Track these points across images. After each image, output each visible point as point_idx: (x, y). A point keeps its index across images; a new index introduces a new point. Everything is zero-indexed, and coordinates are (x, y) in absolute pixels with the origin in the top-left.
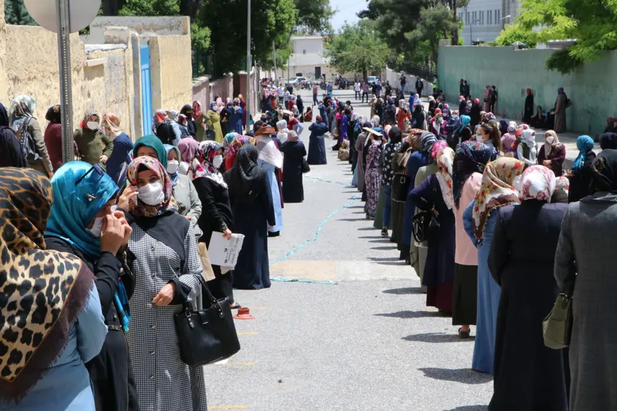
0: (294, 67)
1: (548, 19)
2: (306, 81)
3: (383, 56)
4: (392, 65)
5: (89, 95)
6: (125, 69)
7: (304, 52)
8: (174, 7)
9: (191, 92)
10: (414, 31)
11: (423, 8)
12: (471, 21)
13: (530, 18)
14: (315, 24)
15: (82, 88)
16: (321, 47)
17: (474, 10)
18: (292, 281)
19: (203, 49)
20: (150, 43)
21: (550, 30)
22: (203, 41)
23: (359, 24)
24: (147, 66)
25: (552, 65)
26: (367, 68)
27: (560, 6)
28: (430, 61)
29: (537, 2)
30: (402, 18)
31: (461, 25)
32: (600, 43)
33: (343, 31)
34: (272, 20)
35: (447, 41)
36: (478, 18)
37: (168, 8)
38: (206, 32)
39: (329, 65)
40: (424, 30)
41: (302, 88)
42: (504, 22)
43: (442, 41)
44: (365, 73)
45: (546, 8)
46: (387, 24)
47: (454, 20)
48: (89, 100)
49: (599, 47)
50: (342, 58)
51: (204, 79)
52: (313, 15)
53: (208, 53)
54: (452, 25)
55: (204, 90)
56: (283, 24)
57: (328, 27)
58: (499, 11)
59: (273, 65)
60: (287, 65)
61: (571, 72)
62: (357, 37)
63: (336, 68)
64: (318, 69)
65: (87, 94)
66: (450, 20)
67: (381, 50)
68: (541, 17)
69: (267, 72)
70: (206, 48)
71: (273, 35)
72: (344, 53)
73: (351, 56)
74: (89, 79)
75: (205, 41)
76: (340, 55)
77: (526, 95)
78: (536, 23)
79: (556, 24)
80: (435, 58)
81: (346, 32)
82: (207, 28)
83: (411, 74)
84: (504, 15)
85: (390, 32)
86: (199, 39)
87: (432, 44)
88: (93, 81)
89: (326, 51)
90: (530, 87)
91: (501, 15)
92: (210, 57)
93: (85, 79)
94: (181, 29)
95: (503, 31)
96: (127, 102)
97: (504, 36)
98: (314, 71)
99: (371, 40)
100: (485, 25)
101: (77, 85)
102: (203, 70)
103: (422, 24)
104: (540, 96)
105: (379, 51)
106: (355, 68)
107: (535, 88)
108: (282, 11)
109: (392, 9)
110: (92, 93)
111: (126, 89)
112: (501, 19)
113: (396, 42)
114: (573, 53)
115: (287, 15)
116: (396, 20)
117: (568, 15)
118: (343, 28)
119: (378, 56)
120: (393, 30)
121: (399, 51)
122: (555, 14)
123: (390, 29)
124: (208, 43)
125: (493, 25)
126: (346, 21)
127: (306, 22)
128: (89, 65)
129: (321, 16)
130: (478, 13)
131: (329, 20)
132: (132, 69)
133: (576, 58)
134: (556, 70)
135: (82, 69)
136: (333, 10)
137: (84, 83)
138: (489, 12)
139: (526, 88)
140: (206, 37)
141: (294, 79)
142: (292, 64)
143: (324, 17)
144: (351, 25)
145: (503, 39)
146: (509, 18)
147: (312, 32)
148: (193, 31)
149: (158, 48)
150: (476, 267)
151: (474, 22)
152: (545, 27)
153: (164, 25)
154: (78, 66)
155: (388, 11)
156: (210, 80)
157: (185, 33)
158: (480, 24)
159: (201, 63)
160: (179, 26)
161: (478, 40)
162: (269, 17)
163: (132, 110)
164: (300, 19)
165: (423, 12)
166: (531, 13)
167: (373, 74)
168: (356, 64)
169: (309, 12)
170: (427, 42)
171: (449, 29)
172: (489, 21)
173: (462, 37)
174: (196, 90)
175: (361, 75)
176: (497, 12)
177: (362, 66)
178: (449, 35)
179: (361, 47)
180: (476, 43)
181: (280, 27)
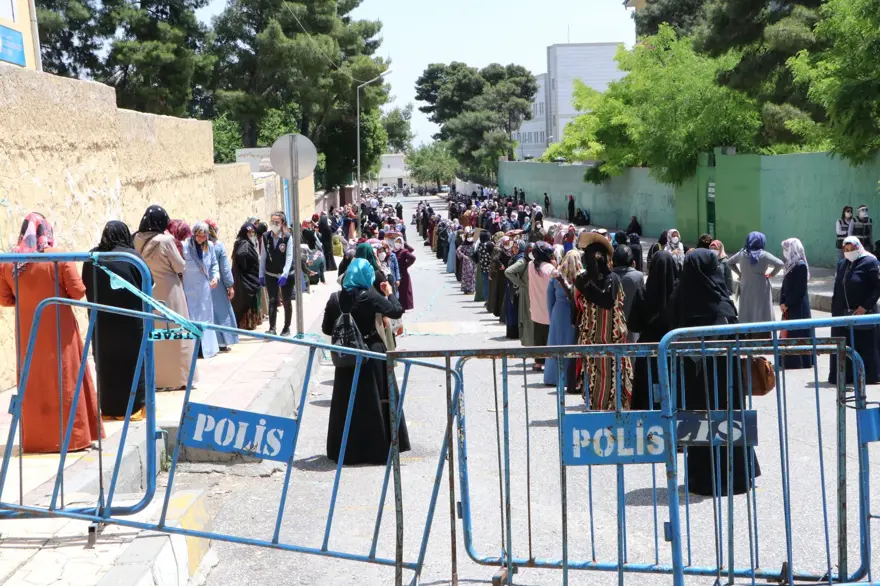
0: (382, 179)
1: (584, 144)
2: (391, 190)
3: (453, 169)
4: (461, 176)
6: (276, 190)
7: (389, 166)
9: (314, 203)
10: (479, 150)
12: (522, 140)
13: (570, 143)
14: (399, 145)
16: (403, 163)
18: (425, 335)
21: (586, 153)
22: (321, 165)
23: (433, 144)
24: (286, 186)
25: (588, 178)
26: (440, 179)
27: (592, 134)
28: (491, 173)
30: (469, 140)
31: (515, 144)
32: (622, 162)
33: (420, 150)
34: (371, 146)
35: (505, 158)
36: (527, 138)
38: (323, 157)
39: (409, 177)
40: (487, 150)
41: (389, 196)
42: (548, 141)
43: (501, 158)
44: (439, 184)
45: (582, 136)
46: (458, 144)
47: (510, 141)
49: (622, 165)
50: (420, 171)
51: (321, 193)
52: (397, 138)
54: (509, 145)
55: (322, 202)
56: (379, 149)
57: (410, 147)
59: (368, 179)
60: (377, 177)
61: (602, 184)
62: (431, 154)
63: (415, 179)
64: (400, 180)
66: (507, 141)
67: (451, 164)
68: (578, 143)
70: (322, 169)
71: (372, 157)
72: (421, 167)
73: (427, 169)
74: (256, 200)
76: (418, 168)
77: (569, 200)
78: (574, 146)
79: (589, 148)
80: (496, 170)
81: (422, 150)
82: (324, 154)
83: (477, 183)
84: (548, 135)
85: (461, 151)
87: (493, 159)
88: (259, 200)
89: (408, 166)
90: (571, 194)
91: (545, 136)
92: (323, 176)
95: (547, 148)
97: (549, 153)
98: (396, 181)
99: (443, 157)
100: (534, 143)
102: (321, 186)
103: (485, 144)
104: (580, 202)
105: (450, 166)
106: (430, 179)
108: (379, 139)
109: (461, 133)
110: (258, 210)
111: (277, 204)
112: (546, 139)
113: (466, 159)
114: (602, 169)
115: (382, 141)
116: (465, 142)
117: (598, 141)
118: (420, 147)
119: (449, 169)
120: (462, 149)
121: (466, 166)
122: (589, 140)
123: (460, 148)
124: (324, 165)
125: (540, 143)
127: (394, 144)
128: (256, 189)
129: (404, 139)
130: (527, 134)
131: (411, 142)
132: (280, 190)
133: (605, 174)
134: (591, 182)
135: (252, 192)
136: (413, 134)
137: (254, 202)
138: (536, 133)
139: (568, 195)
140: (322, 161)
141: (382, 188)
142: (380, 176)
143: (406, 139)
144: (427, 145)
145: (549, 155)
146: (552, 139)
150: (548, 326)
151: (525, 141)
152: (582, 150)
154: (250, 190)
155: (457, 134)
156: (325, 194)
158: (529, 142)
159: (319, 181)
161: (528, 156)
164: (390, 142)
165: (486, 135)
167: (445, 183)
168: (431, 176)
169: (395, 136)
170: (489, 158)
171: (506, 148)
172: (536, 140)
173: (516, 154)
174: (317, 202)
175: (436, 184)
176: (542, 133)
177: (436, 178)
178: (506, 153)
179: (435, 162)
180: (526, 158)
181: (377, 151)
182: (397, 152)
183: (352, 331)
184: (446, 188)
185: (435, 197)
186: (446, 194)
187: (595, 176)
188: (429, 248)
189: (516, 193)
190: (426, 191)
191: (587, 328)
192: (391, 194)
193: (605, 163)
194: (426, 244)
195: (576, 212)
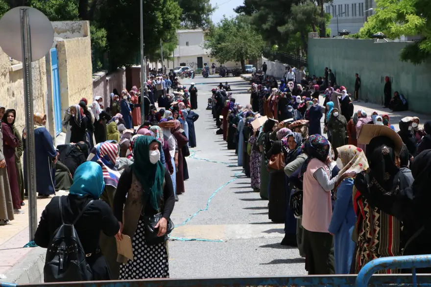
0: (178, 57)
1: (401, 17)
2: (189, 70)
3: (259, 46)
4: (267, 55)
5: (13, 94)
6: (40, 71)
7: (187, 44)
8: (74, 12)
9: (92, 86)
10: (286, 25)
11: (293, 5)
12: (337, 13)
13: (385, 17)
14: (197, 20)
15: (8, 89)
16: (202, 40)
17: (340, 4)
18: (191, 240)
19: (100, 47)
20: (58, 47)
21: (403, 27)
22: (100, 41)
23: (237, 18)
24: (55, 66)
25: (405, 57)
26: (244, 58)
27: (410, 6)
28: (301, 51)
29: (391, 3)
30: (275, 14)
31: (328, 18)
33: (221, 25)
34: (160, 20)
35: (315, 34)
36: (344, 11)
37: (69, 12)
38: (103, 32)
39: (210, 56)
40: (295, 24)
41: (186, 77)
42: (367, 15)
43: (311, 34)
44: (243, 62)
45: (398, 8)
46: (262, 19)
47: (322, 14)
48: (14, 99)
50: (221, 49)
51: (102, 74)
52: (195, 12)
53: (105, 51)
54: (319, 19)
55: (102, 84)
56: (169, 24)
57: (209, 22)
58: (362, 4)
59: (161, 58)
60: (172, 56)
61: (422, 62)
62: (234, 29)
63: (217, 58)
64: (200, 59)
65: (12, 95)
66: (318, 15)
67: (257, 41)
68: (394, 15)
69: (154, 63)
70: (103, 47)
71: (161, 33)
72: (223, 44)
73: (230, 46)
74: (13, 82)
75: (102, 41)
76: (219, 46)
77: (385, 82)
78: (390, 20)
79: (407, 21)
80: (306, 47)
81: (224, 25)
82: (103, 30)
83: (284, 63)
84: (367, 8)
85: (265, 26)
86: (97, 39)
87: (302, 35)
88: (16, 82)
89: (208, 43)
90: (388, 75)
91: (364, 8)
92: (106, 54)
93: (10, 82)
94: (82, 32)
95: (366, 22)
96: (42, 98)
97: (367, 28)
98: (196, 61)
99: (247, 33)
100: (350, 17)
101: (5, 87)
102: (101, 66)
103: (293, 19)
104: (397, 83)
105: (255, 43)
106: (233, 58)
107: (392, 76)
108: (169, 12)
109: (266, 6)
110: (15, 93)
111: (41, 87)
112: (365, 11)
113: (271, 35)
114: (422, 46)
115: (173, 15)
116: (270, 16)
117: (418, 14)
118: (221, 22)
119: (254, 47)
120: (267, 24)
121: (273, 43)
122: (407, 13)
123: (265, 23)
124: (104, 42)
125: (358, 16)
126: (224, 16)
127: (189, 18)
128: (13, 70)
129: (202, 13)
130: (343, 6)
131: (210, 16)
132: (45, 70)
133: (426, 51)
134: (409, 61)
135: (8, 74)
136: (212, 7)
137: (10, 85)
138: (354, 5)
139: (384, 76)
140: (103, 37)
141: (179, 68)
142: (176, 55)
143: (205, 13)
144: (229, 19)
145: (366, 30)
146: (371, 11)
147: (195, 26)
148: (92, 33)
149: (65, 50)
151: (341, 14)
152: (398, 24)
153: (67, 28)
154: (5, 71)
155: (262, 8)
156: (107, 75)
157: (85, 36)
158: (346, 16)
159: (99, 60)
160: (80, 29)
161: (344, 31)
162: (157, 18)
163: (46, 106)
164: (183, 16)
165: (294, 8)
166: (386, 12)
167: (250, 63)
168: (234, 54)
169: (191, 9)
170: (298, 34)
171: (316, 23)
172: (354, 14)
173: (330, 29)
174: (96, 84)
175: (239, 63)
176: (361, 5)
177: (240, 56)
178: (317, 28)
179: (239, 38)
180: (342, 34)
181: (167, 26)
182: (194, 28)
183: (74, 248)
184: (251, 68)
185: (239, 79)
186: (250, 75)
187: (412, 53)
188: (221, 136)
189: (327, 73)
190: (228, 72)
191: (368, 236)
192: (189, 75)
193: (425, 38)
194: (218, 133)
195: (393, 96)
